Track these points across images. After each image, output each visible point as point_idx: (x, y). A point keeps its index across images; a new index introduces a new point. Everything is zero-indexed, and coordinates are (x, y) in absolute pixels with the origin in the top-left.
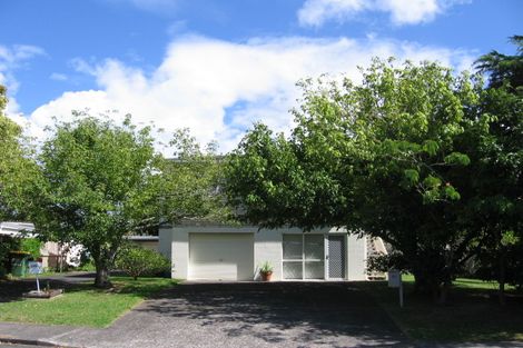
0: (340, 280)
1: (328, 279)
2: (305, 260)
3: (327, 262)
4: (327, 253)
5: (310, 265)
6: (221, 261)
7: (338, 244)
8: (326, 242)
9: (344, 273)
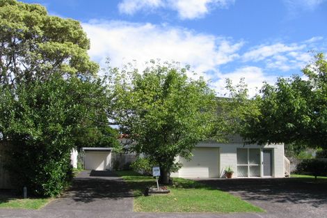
0: (269, 177)
1: (263, 176)
2: (249, 164)
3: (262, 166)
4: (262, 160)
5: (252, 168)
6: (199, 165)
7: (268, 155)
8: (262, 153)
9: (272, 172)
